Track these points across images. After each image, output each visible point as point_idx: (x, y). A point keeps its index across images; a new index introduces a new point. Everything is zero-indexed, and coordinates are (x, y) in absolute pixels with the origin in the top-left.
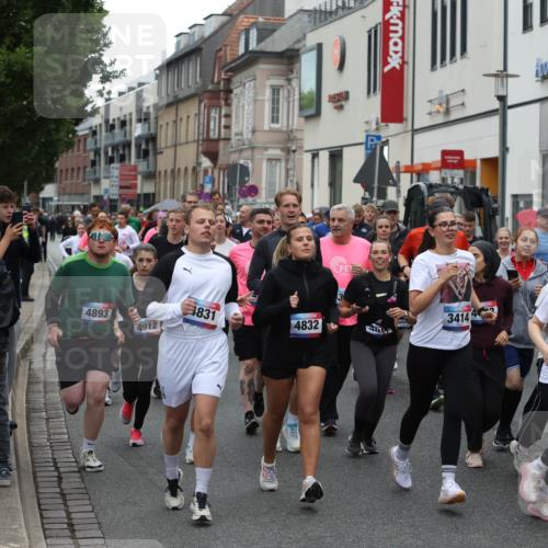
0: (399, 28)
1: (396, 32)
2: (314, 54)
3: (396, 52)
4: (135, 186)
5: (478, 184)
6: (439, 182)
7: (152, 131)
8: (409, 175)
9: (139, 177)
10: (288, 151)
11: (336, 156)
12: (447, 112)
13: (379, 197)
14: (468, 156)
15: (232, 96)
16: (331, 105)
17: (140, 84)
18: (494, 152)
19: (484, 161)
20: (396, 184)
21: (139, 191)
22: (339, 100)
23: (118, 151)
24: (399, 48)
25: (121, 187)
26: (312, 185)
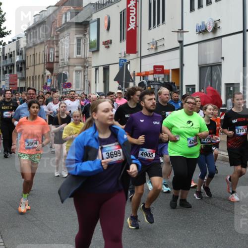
0: (134, 11)
1: (133, 13)
2: (96, 23)
3: (133, 22)
4: (16, 84)
5: (170, 81)
6: (153, 80)
7: (24, 59)
8: (139, 77)
9: (18, 80)
10: (85, 67)
11: (106, 69)
12: (156, 48)
13: (125, 87)
14: (165, 68)
15: (59, 42)
16: (104, 46)
17: (18, 38)
18: (177, 66)
19: (173, 70)
20: (133, 81)
21: (18, 86)
22: (107, 44)
23: (9, 68)
24: (134, 20)
25: (10, 85)
26: (96, 82)
